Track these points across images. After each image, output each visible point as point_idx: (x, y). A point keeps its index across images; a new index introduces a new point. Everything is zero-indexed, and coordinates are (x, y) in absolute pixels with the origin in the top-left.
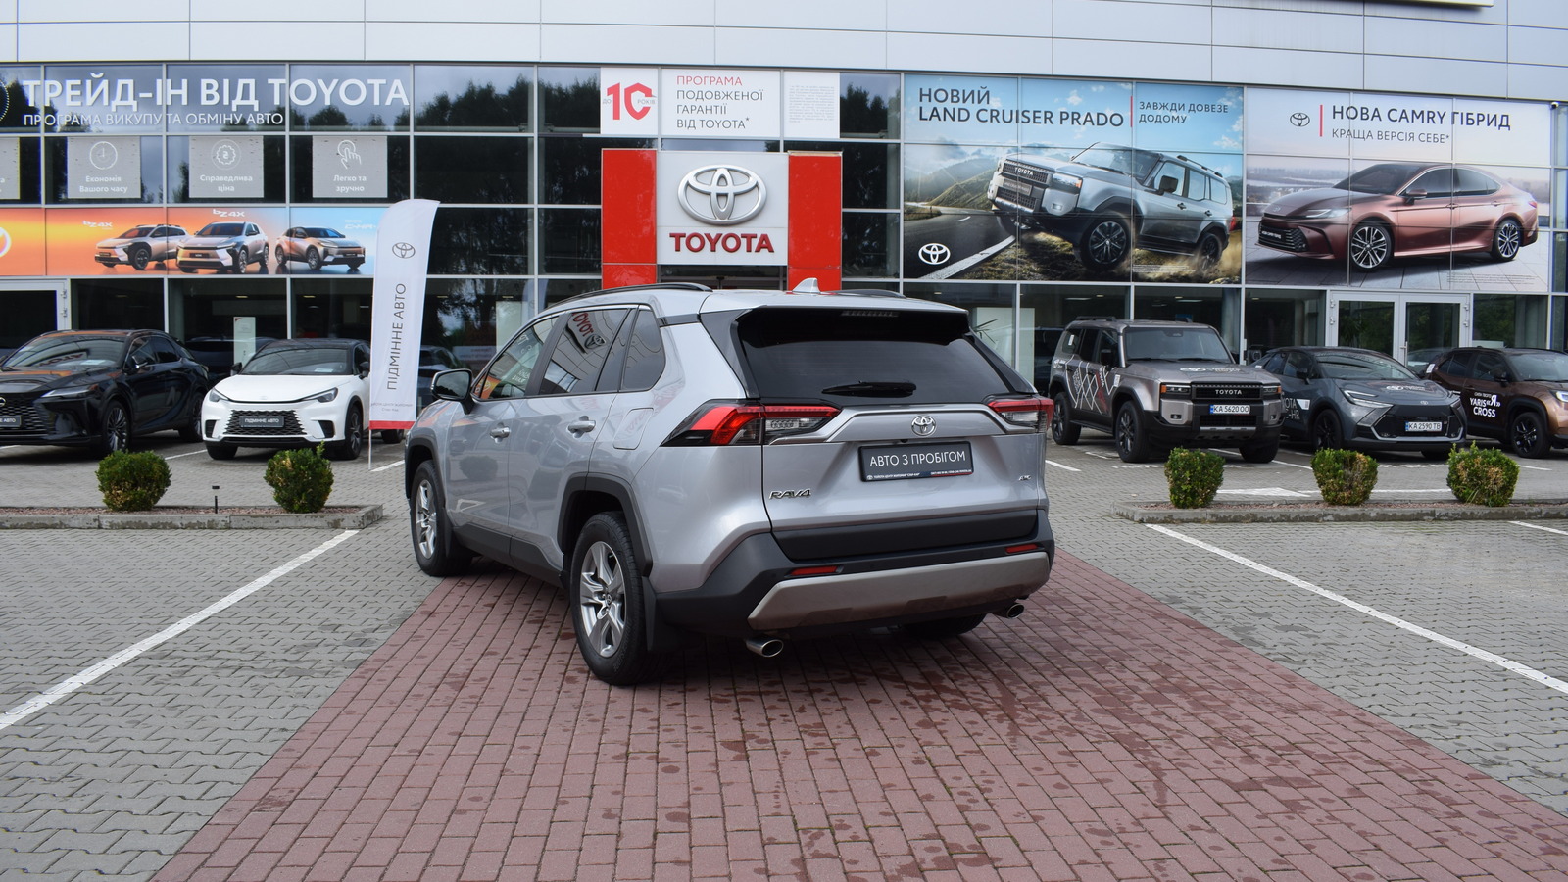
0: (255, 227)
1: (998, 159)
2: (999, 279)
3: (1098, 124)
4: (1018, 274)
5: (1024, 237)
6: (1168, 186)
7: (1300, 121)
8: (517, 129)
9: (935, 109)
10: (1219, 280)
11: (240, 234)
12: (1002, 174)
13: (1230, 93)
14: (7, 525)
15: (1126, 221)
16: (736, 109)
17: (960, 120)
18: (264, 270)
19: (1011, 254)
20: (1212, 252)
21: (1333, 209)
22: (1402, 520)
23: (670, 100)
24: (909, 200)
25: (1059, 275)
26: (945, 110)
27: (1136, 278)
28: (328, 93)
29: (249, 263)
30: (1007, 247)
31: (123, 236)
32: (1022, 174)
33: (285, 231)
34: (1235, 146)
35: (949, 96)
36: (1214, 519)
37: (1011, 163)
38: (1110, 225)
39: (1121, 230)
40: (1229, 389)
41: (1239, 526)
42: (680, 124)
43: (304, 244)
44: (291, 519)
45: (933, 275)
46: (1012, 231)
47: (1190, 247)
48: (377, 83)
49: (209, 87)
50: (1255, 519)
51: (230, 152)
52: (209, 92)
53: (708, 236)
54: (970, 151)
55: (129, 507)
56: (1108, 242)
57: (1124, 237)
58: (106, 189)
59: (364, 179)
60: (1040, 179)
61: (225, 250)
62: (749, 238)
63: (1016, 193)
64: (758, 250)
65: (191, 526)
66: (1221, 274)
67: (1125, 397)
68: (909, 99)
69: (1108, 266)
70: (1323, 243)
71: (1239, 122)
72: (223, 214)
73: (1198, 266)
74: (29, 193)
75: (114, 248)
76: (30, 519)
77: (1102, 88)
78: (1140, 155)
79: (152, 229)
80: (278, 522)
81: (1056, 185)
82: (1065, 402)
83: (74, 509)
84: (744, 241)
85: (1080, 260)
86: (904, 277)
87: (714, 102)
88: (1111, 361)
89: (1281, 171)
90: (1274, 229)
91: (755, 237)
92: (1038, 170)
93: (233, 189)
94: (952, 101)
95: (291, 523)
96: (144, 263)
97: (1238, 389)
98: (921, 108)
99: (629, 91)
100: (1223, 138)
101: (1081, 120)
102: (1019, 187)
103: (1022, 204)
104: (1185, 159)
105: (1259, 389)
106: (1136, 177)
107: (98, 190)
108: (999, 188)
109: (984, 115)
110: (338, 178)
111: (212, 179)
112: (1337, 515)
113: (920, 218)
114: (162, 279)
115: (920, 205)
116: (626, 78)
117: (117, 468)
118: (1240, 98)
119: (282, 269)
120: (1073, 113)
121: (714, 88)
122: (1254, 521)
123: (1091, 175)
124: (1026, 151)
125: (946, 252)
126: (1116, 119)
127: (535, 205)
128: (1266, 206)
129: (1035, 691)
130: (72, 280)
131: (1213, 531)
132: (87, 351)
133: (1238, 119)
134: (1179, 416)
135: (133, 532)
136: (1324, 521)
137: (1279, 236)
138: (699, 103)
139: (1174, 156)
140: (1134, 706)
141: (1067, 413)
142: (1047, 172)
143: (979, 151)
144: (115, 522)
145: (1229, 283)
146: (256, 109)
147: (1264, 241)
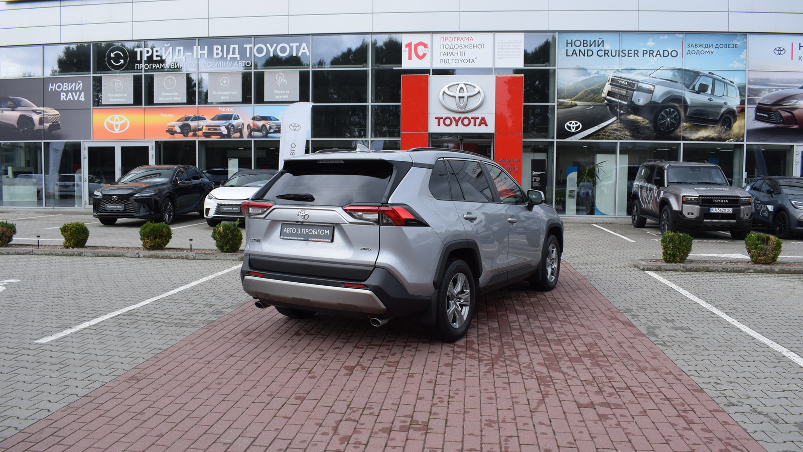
0: (238, 116)
1: (608, 76)
2: (608, 139)
3: (664, 56)
4: (618, 137)
5: (622, 117)
6: (703, 89)
7: (780, 52)
8: (362, 66)
9: (574, 50)
10: (731, 140)
11: (231, 119)
12: (610, 84)
13: (739, 37)
14: (100, 255)
15: (679, 108)
16: (470, 53)
17: (588, 56)
18: (241, 136)
19: (614, 126)
20: (728, 124)
21: (799, 100)
22: (794, 273)
23: (437, 50)
24: (560, 99)
25: (641, 137)
26: (580, 51)
27: (684, 139)
28: (272, 51)
29: (235, 133)
30: (613, 123)
31: (178, 121)
32: (621, 84)
33: (251, 117)
34: (741, 66)
35: (582, 44)
36: (684, 269)
37: (615, 78)
38: (670, 110)
39: (676, 113)
40: (721, 199)
41: (697, 274)
42: (441, 61)
43: (260, 124)
44: (222, 256)
45: (572, 137)
46: (615, 114)
47: (715, 122)
48: (294, 45)
49: (217, 49)
50: (708, 270)
51: (227, 80)
52: (217, 52)
53: (454, 118)
54: (593, 72)
55: (152, 248)
56: (668, 120)
57: (678, 117)
58: (171, 99)
59: (288, 92)
60: (631, 86)
61: (224, 127)
62: (475, 119)
63: (617, 94)
64: (479, 125)
65: (178, 258)
66: (732, 136)
67: (665, 203)
68: (561, 46)
69: (668, 132)
70: (793, 119)
71: (744, 53)
72: (223, 109)
73: (719, 132)
74: (137, 101)
75: (174, 126)
76: (109, 252)
77: (666, 37)
78: (687, 72)
79: (191, 117)
80: (216, 257)
81: (640, 89)
82: (638, 205)
83: (131, 248)
84: (472, 121)
85: (653, 129)
86: (557, 139)
87: (459, 50)
88: (660, 183)
89: (768, 80)
90: (763, 112)
91: (478, 118)
92: (630, 81)
93: (228, 98)
94: (584, 46)
95: (222, 258)
96: (188, 133)
97: (726, 200)
98: (567, 50)
99: (416, 46)
100: (735, 62)
101: (655, 54)
102: (620, 91)
103: (621, 100)
104: (713, 74)
105: (738, 200)
106: (685, 84)
107: (168, 99)
108: (609, 92)
109: (601, 53)
110: (276, 92)
111: (218, 93)
112: (756, 269)
113: (566, 108)
114: (195, 141)
115: (566, 101)
116: (415, 39)
117: (147, 230)
118: (745, 40)
119: (250, 136)
120: (650, 51)
121: (459, 43)
122: (707, 271)
123: (659, 84)
124: (623, 71)
125: (579, 125)
126: (674, 54)
127: (369, 104)
128: (759, 99)
129: (516, 352)
130: (156, 141)
131: (680, 276)
132: (160, 174)
133: (744, 52)
134: (692, 214)
135: (152, 259)
136: (748, 272)
137: (767, 116)
138: (452, 50)
139: (707, 73)
140: (560, 363)
141: (639, 211)
142: (635, 82)
143: (598, 72)
144: (146, 255)
145: (737, 141)
146: (239, 59)
147: (758, 118)
